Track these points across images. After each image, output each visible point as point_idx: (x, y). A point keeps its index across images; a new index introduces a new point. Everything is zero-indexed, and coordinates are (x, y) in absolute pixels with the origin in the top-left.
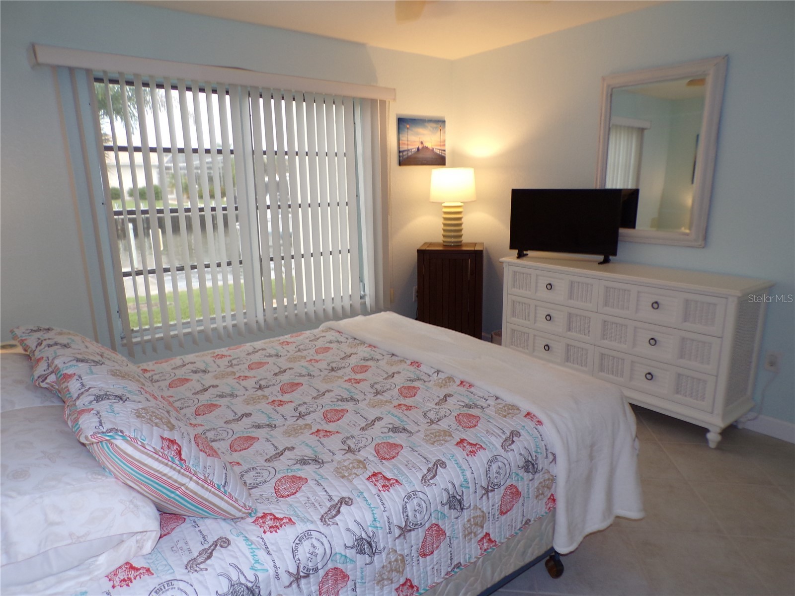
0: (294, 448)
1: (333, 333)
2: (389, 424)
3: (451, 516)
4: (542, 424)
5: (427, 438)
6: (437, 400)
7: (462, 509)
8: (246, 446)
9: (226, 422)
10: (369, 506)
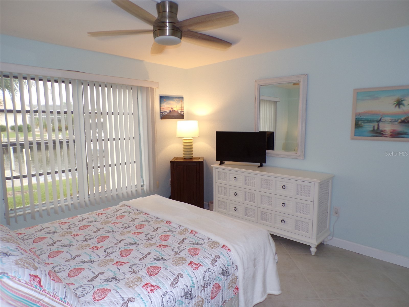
0: (103, 273)
1: (126, 207)
2: (155, 256)
3: (186, 302)
4: (230, 251)
5: (174, 262)
6: (179, 241)
7: (191, 298)
8: (77, 273)
9: (66, 261)
10: (143, 302)
